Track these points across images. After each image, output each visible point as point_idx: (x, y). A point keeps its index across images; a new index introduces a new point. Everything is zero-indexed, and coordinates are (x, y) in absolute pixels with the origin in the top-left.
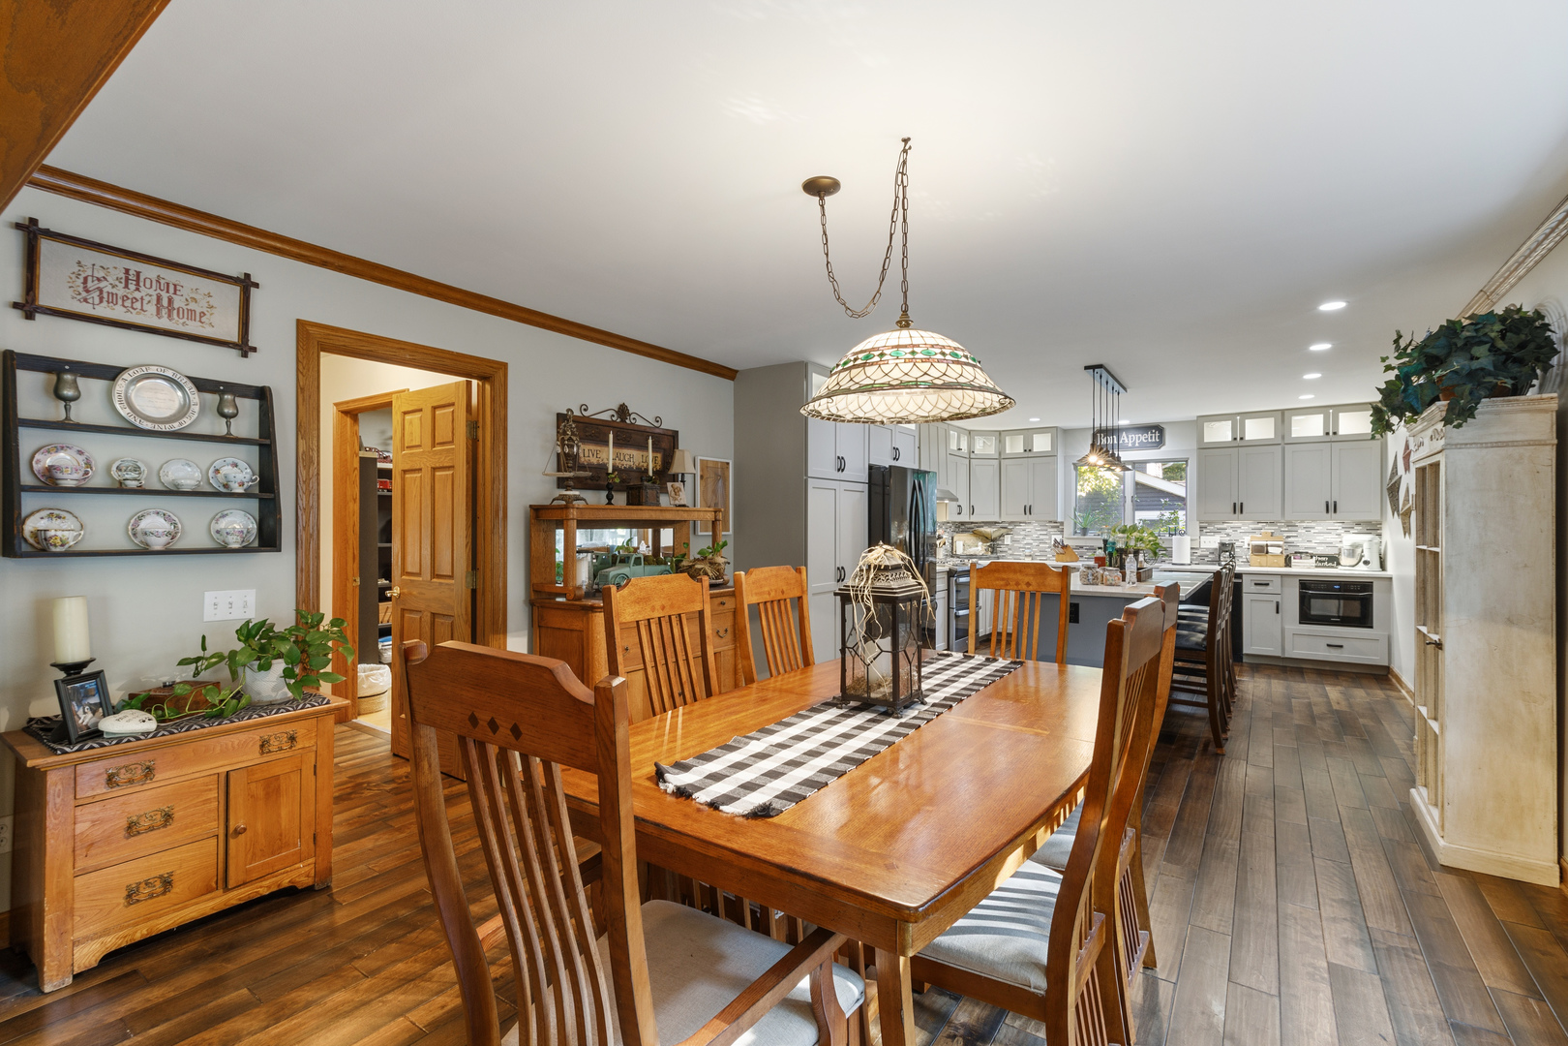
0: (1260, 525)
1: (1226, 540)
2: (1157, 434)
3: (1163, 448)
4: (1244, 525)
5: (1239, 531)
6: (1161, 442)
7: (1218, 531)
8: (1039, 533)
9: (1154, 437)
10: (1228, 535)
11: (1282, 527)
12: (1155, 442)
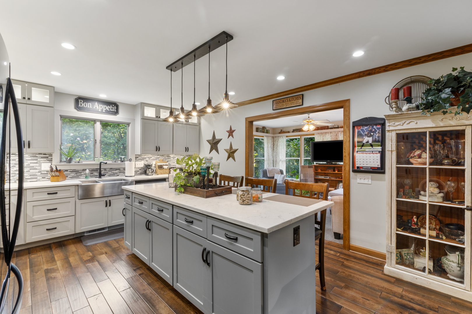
0: (159, 156)
1: (146, 163)
2: (115, 108)
3: (118, 116)
4: (153, 156)
5: (151, 159)
6: (116, 113)
7: (143, 159)
8: (29, 162)
9: (114, 109)
10: (147, 161)
11: (165, 157)
12: (114, 112)
